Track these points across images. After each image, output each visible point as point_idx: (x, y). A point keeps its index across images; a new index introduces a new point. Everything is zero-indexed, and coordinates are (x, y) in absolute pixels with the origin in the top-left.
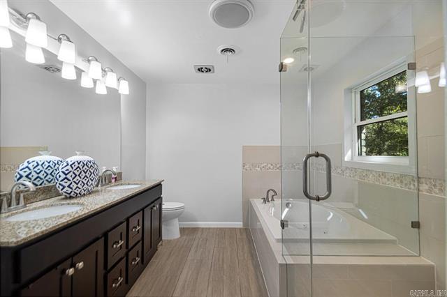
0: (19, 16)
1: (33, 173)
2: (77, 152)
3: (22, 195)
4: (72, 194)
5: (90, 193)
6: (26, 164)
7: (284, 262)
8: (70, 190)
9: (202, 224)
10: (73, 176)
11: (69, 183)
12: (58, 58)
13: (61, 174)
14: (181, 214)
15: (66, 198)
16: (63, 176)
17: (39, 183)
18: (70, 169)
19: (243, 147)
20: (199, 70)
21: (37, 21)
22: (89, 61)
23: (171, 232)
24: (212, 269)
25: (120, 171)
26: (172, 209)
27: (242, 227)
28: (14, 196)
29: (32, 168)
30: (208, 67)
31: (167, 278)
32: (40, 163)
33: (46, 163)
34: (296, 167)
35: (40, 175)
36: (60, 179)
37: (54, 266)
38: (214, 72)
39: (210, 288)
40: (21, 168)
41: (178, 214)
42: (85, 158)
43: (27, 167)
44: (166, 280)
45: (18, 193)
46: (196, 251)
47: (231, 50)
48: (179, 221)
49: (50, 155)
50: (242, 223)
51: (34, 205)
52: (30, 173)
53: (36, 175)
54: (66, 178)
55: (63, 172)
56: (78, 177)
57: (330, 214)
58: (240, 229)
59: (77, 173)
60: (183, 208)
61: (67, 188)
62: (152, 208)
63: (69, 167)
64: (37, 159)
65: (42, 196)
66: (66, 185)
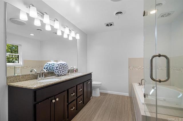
0: (41, 14)
1: (48, 67)
2: (61, 60)
3: (44, 74)
4: (59, 75)
5: (65, 75)
6: (46, 64)
7: (145, 115)
8: (58, 73)
9: (109, 92)
10: (59, 68)
11: (58, 71)
12: (54, 27)
13: (55, 67)
14: (100, 87)
15: (57, 76)
16: (56, 68)
17: (50, 71)
18: (58, 66)
19: (129, 58)
20: (107, 25)
21: (46, 15)
22: (65, 27)
23: (96, 93)
24: (112, 112)
25: (77, 68)
26: (96, 84)
27: (128, 95)
28: (41, 74)
29: (48, 65)
30: (111, 23)
31: (92, 111)
32: (51, 64)
33: (52, 64)
34: (159, 68)
35: (51, 68)
36: (55, 69)
37: (48, 98)
38: (114, 25)
39: (109, 119)
40: (45, 65)
41: (99, 87)
42: (63, 63)
43: (47, 65)
44: (92, 112)
45: (42, 73)
46: (106, 103)
47: (121, 13)
48: (100, 89)
49: (54, 61)
50: (128, 94)
51: (47, 78)
52: (47, 67)
53: (49, 68)
54: (57, 69)
55: (56, 67)
56: (60, 69)
57: (180, 94)
58: (127, 96)
59: (60, 68)
60: (101, 84)
61: (57, 73)
62: (87, 83)
63: (58, 65)
64: (50, 63)
65: (50, 75)
66: (57, 71)
